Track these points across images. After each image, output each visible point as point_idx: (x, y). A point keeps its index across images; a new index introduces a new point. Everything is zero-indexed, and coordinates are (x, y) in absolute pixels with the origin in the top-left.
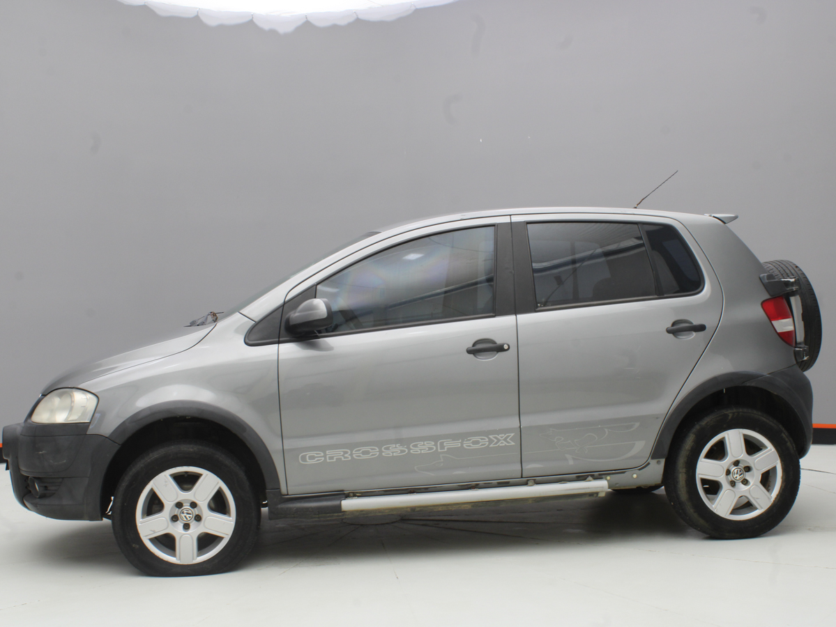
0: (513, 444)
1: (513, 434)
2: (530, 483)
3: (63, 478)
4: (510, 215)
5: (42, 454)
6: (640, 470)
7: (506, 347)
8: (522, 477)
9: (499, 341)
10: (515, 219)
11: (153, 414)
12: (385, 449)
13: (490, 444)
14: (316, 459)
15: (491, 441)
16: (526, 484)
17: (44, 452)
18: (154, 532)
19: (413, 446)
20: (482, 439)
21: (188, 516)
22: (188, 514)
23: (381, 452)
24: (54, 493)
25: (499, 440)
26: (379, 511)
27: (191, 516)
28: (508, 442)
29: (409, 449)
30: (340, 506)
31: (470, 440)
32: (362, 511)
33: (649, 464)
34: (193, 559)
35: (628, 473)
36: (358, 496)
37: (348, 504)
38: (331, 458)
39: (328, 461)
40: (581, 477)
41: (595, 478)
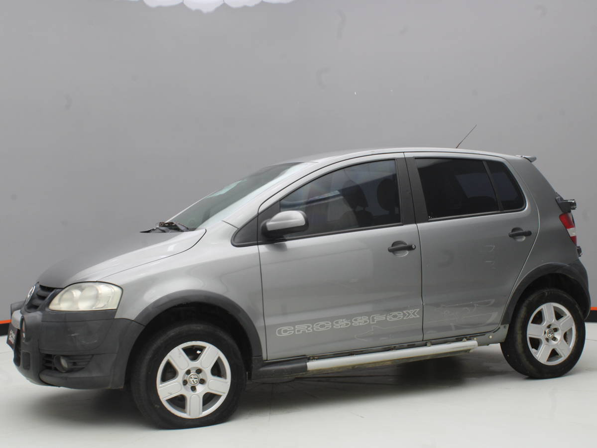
0: (418, 316)
1: (418, 310)
2: (428, 344)
3: (93, 355)
4: (404, 152)
5: (75, 337)
6: (494, 332)
7: (413, 247)
8: (423, 341)
9: (408, 243)
10: (408, 155)
11: (171, 301)
12: (336, 323)
13: (403, 317)
14: (288, 332)
15: (404, 315)
16: (425, 345)
17: (76, 334)
18: (171, 394)
19: (354, 320)
20: (399, 314)
21: (195, 380)
22: (195, 378)
23: (333, 325)
24: (83, 368)
25: (409, 314)
26: (331, 369)
27: (197, 380)
28: (415, 316)
29: (352, 323)
30: (306, 366)
31: (391, 315)
32: (320, 370)
33: (499, 328)
34: (200, 414)
35: (487, 335)
36: (317, 359)
37: (312, 365)
38: (299, 331)
39: (296, 333)
40: (459, 339)
41: (468, 339)
